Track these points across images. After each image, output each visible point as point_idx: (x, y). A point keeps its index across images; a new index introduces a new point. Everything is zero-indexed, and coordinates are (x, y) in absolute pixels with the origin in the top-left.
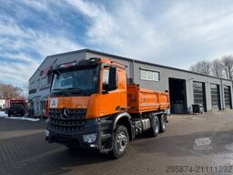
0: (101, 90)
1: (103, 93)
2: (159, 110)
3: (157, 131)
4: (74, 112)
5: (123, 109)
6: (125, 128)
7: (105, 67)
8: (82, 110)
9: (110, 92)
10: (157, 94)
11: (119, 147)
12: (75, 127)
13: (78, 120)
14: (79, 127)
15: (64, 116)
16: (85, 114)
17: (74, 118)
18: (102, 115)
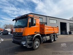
0: (28, 26)
1: (29, 27)
2: (54, 33)
3: (53, 41)
4: (19, 34)
5: (37, 33)
6: (38, 40)
7: (30, 18)
8: (21, 33)
9: (32, 27)
10: (53, 28)
11: (35, 46)
12: (19, 39)
13: (20, 36)
14: (20, 39)
15: (16, 35)
16: (22, 34)
17: (19, 35)
18: (28, 35)
